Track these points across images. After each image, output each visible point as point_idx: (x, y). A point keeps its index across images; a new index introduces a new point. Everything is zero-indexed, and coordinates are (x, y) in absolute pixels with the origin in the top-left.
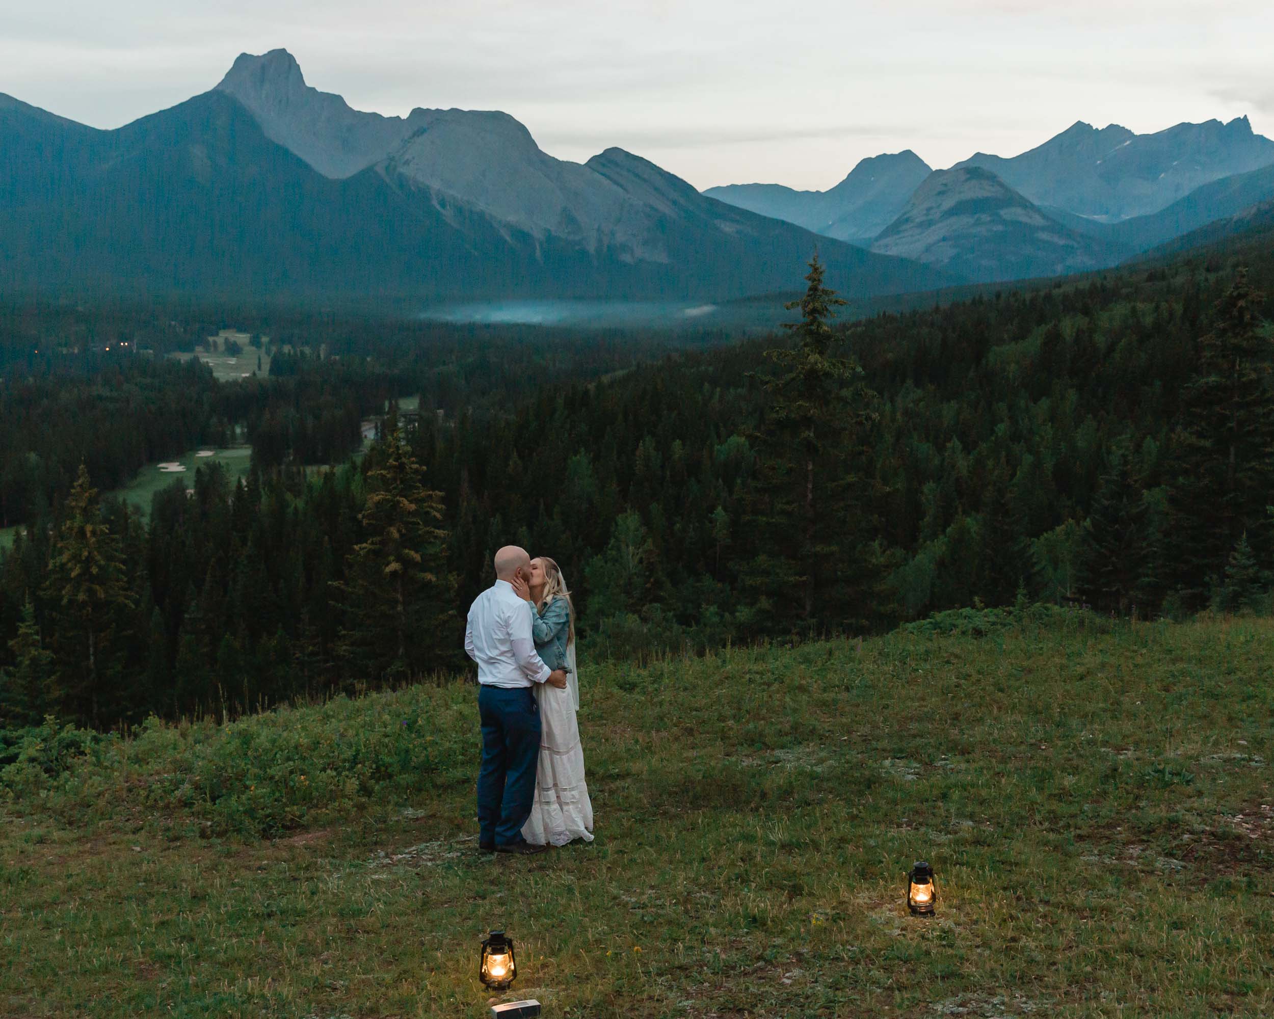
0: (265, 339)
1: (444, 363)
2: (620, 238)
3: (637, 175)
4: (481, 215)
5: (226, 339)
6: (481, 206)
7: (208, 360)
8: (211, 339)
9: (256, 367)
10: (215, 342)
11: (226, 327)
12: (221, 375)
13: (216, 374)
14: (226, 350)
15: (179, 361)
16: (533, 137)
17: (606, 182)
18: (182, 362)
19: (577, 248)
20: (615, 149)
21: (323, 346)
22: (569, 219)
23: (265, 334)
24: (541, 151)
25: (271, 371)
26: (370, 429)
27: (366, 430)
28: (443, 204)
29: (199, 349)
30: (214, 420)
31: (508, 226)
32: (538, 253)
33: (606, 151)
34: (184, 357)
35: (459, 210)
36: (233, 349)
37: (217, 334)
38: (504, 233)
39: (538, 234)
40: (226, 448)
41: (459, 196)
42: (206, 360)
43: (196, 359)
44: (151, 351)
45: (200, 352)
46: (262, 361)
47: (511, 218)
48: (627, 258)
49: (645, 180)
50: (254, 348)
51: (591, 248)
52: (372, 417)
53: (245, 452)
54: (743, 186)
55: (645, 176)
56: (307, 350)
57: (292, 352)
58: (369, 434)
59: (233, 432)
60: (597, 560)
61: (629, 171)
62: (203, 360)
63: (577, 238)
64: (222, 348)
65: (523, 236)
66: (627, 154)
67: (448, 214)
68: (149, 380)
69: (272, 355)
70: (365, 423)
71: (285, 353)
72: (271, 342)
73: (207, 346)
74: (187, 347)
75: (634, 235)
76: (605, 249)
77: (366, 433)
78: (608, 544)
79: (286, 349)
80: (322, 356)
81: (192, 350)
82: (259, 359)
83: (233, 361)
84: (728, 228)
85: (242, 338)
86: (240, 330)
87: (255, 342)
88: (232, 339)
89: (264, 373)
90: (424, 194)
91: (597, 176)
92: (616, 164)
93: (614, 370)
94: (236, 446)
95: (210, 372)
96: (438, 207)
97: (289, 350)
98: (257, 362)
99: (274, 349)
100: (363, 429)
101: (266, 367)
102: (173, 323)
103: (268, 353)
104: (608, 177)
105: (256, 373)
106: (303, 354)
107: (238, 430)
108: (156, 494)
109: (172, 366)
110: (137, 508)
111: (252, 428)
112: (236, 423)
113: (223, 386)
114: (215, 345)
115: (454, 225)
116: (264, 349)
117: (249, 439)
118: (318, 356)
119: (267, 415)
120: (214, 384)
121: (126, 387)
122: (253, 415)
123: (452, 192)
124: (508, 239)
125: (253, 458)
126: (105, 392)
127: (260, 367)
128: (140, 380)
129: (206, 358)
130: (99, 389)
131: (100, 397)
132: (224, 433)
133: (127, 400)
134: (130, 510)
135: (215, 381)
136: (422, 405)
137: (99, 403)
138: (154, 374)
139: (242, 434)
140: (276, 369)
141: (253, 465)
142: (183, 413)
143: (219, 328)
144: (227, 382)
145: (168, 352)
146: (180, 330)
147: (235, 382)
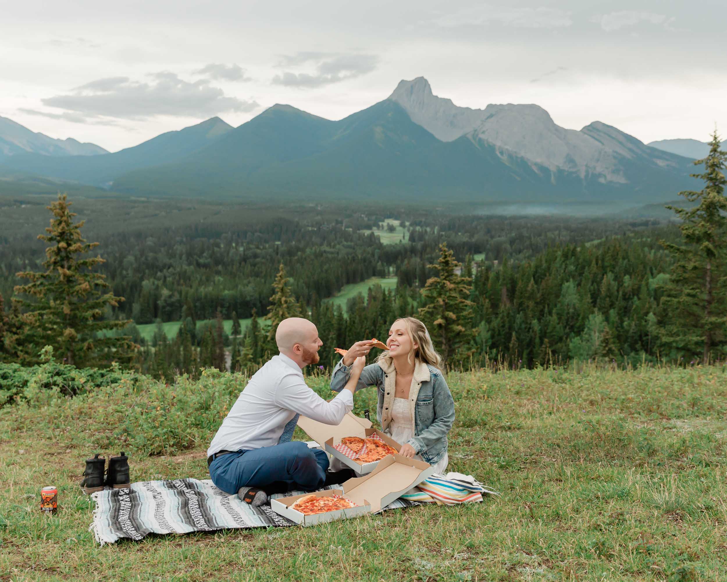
0: (407, 224)
1: (499, 236)
2: (598, 169)
3: (610, 136)
4: (522, 158)
5: (388, 224)
6: (522, 154)
7: (379, 234)
8: (380, 223)
9: (402, 238)
10: (382, 225)
11: (389, 217)
12: (384, 241)
13: (382, 241)
14: (388, 229)
15: (364, 235)
16: (551, 117)
17: (591, 140)
18: (366, 234)
19: (574, 175)
20: (597, 122)
21: (436, 227)
22: (570, 160)
23: (408, 221)
24: (555, 124)
25: (409, 240)
26: (458, 270)
28: (502, 153)
29: (374, 228)
30: (380, 263)
31: (536, 164)
32: (553, 178)
33: (592, 124)
34: (367, 232)
35: (510, 156)
36: (391, 229)
37: (383, 221)
38: (535, 169)
39: (553, 169)
40: (385, 278)
41: (510, 149)
43: (373, 234)
44: (351, 229)
45: (375, 230)
47: (539, 160)
48: (602, 180)
49: (613, 138)
50: (401, 228)
51: (582, 175)
53: (395, 280)
54: (671, 140)
55: (614, 136)
56: (428, 229)
57: (420, 231)
59: (389, 270)
61: (605, 133)
63: (574, 170)
64: (386, 228)
65: (544, 170)
66: (604, 125)
67: (504, 158)
68: (349, 243)
69: (410, 232)
71: (417, 231)
72: (411, 225)
73: (378, 227)
74: (369, 227)
75: (607, 168)
76: (590, 175)
78: (584, 331)
79: (418, 228)
80: (436, 232)
81: (371, 229)
82: (404, 234)
83: (390, 235)
84: (661, 163)
85: (396, 223)
86: (396, 219)
87: (402, 225)
88: (391, 224)
89: (406, 241)
90: (492, 148)
91: (586, 136)
92: (598, 130)
93: (592, 240)
94: (390, 277)
96: (499, 155)
98: (402, 235)
99: (411, 228)
101: (407, 237)
102: (362, 215)
103: (409, 230)
104: (593, 137)
105: (403, 240)
106: (426, 231)
107: (391, 269)
108: (349, 300)
109: (361, 237)
110: (339, 307)
111: (398, 268)
112: (390, 265)
113: (385, 247)
114: (383, 227)
115: (507, 164)
116: (406, 229)
117: (396, 274)
118: (434, 232)
119: (406, 261)
120: (380, 246)
121: (338, 246)
122: (399, 262)
123: (507, 147)
124: (536, 171)
125: (397, 283)
126: (328, 249)
127: (404, 237)
128: (345, 243)
129: (377, 233)
130: (325, 248)
131: (325, 252)
132: (384, 271)
133: (338, 253)
134: (335, 308)
135: (381, 244)
136: (487, 258)
137: (324, 254)
138: (351, 241)
139: (393, 271)
140: (412, 238)
141: (397, 286)
142: (364, 260)
143: (385, 218)
144: (387, 245)
145: (359, 230)
146: (366, 219)
147: (391, 245)
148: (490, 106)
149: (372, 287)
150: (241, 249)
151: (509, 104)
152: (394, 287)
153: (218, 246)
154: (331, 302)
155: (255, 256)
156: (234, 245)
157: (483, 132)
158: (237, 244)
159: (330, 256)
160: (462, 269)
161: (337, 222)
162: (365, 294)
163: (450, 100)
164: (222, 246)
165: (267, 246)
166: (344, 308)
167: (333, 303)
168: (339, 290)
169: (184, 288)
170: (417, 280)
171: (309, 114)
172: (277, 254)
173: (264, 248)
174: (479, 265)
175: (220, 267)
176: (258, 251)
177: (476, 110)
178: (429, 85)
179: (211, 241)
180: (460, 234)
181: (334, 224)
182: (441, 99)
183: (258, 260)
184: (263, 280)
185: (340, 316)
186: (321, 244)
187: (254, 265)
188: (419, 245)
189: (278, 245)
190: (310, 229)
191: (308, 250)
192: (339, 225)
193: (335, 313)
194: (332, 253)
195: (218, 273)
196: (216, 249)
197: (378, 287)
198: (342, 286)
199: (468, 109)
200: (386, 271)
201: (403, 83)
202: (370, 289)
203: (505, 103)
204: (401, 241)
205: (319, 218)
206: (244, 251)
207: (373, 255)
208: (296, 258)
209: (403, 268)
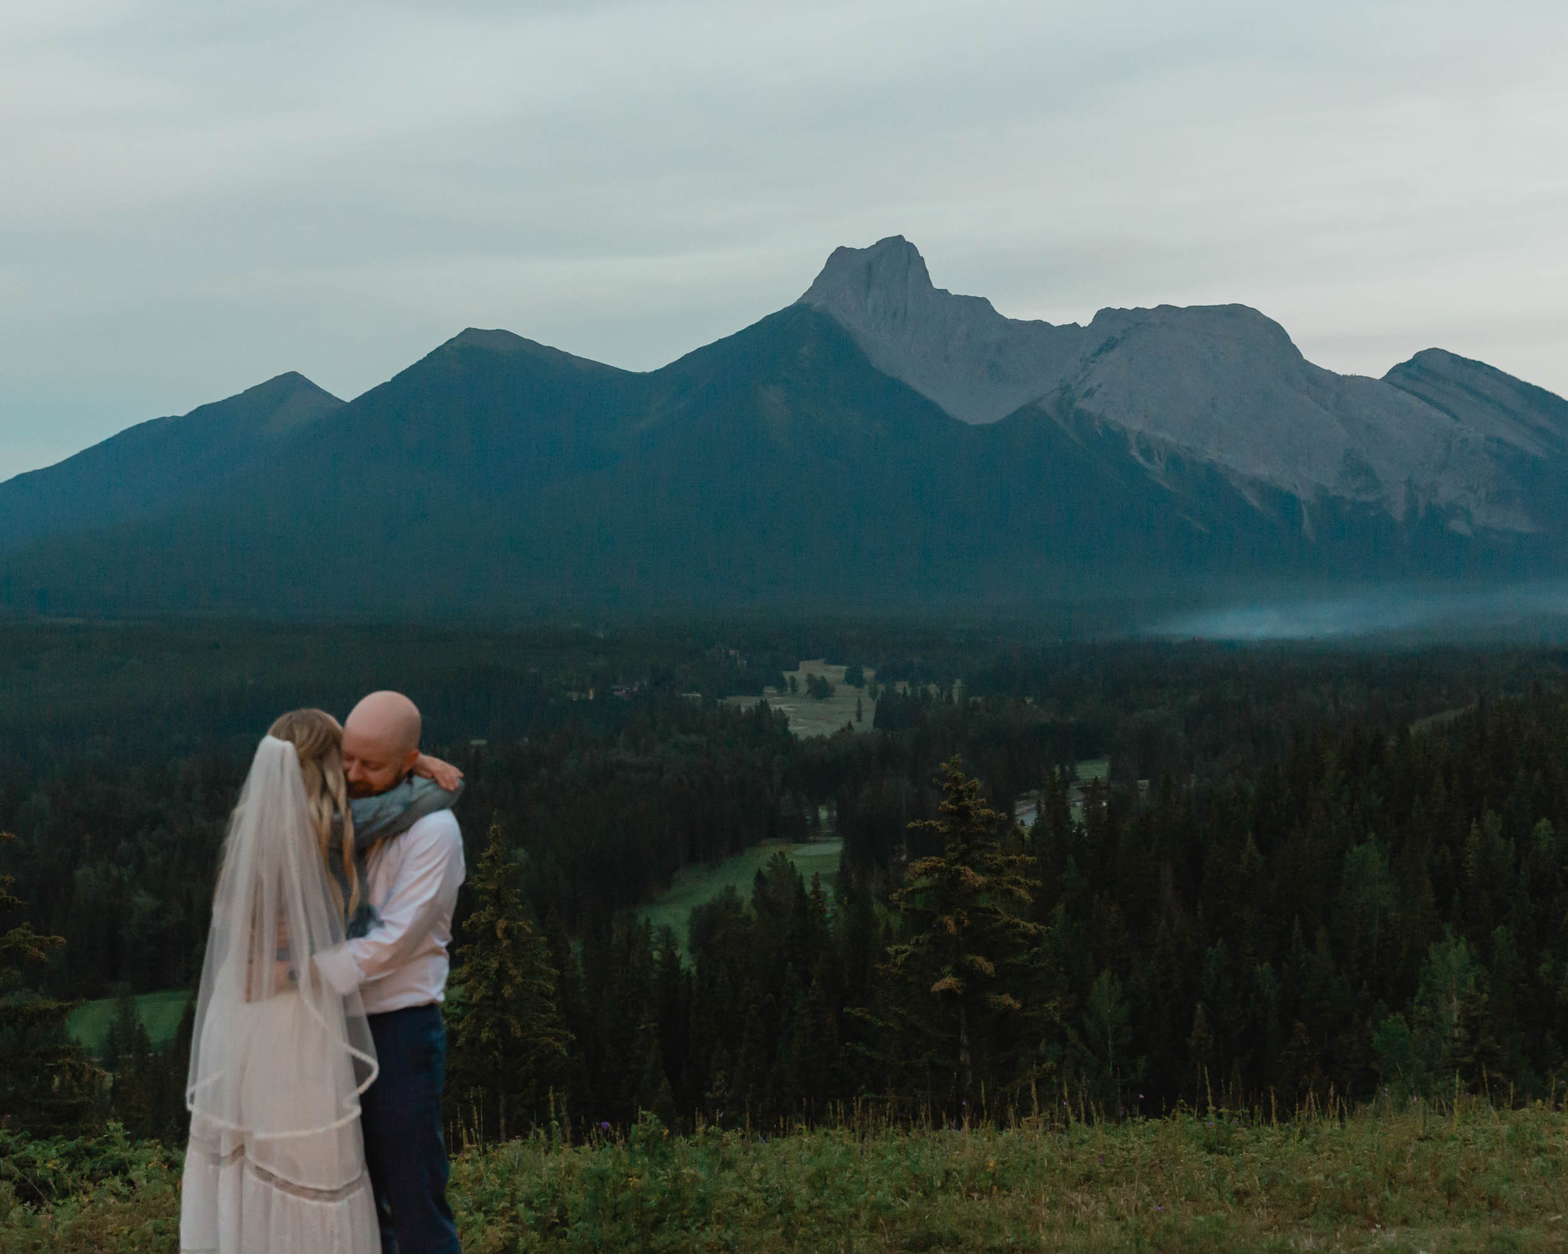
0: (869, 674)
1: (1151, 706)
2: (1446, 493)
3: (1473, 392)
4: (1211, 467)
5: (811, 679)
6: (1210, 453)
7: (784, 707)
8: (787, 675)
9: (853, 718)
10: (793, 679)
11: (812, 655)
12: (800, 729)
13: (793, 728)
14: (809, 692)
15: (738, 712)
16: (1294, 341)
17: (1419, 404)
18: (743, 710)
19: (1373, 513)
20: (1434, 352)
21: (958, 683)
22: (1358, 468)
23: (870, 666)
24: (1307, 362)
25: (876, 722)
26: (1029, 811)
27: (1023, 814)
28: (1147, 453)
29: (769, 690)
30: (788, 796)
31: (1253, 483)
32: (1307, 522)
33: (1419, 355)
34: (747, 703)
35: (1175, 462)
36: (820, 690)
37: (796, 668)
38: (1250, 496)
39: (1304, 495)
40: (805, 841)
41: (1173, 440)
42: (778, 707)
43: (764, 705)
44: (699, 695)
45: (772, 695)
46: (863, 709)
47: (1262, 471)
48: (1459, 525)
49: (1486, 399)
50: (852, 688)
51: (1398, 513)
52: (1034, 792)
53: (835, 848)
55: (1487, 392)
56: (933, 689)
57: (909, 693)
58: (1027, 817)
59: (816, 818)
60: (1394, 1021)
61: (1458, 385)
62: (774, 707)
63: (1371, 498)
64: (803, 688)
65: (1281, 499)
66: (1455, 358)
67: (1157, 469)
68: (693, 738)
69: (879, 696)
70: (1018, 803)
71: (899, 694)
72: (876, 677)
73: (781, 685)
74: (755, 689)
75: (1471, 489)
76: (1421, 514)
77: (1024, 818)
78: (1414, 994)
79: (900, 687)
80: (956, 698)
81: (757, 691)
82: (860, 704)
83: (819, 706)
85: (834, 673)
86: (834, 660)
87: (854, 678)
88: (818, 675)
89: (866, 725)
90: (1117, 439)
91: (1401, 395)
92: (1436, 375)
94: (818, 838)
95: (785, 724)
96: (1141, 460)
97: (905, 689)
98: (855, 709)
99: (882, 687)
100: (1017, 812)
101: (869, 717)
102: (732, 652)
103: (873, 694)
104: (1422, 397)
105: (854, 724)
106: (926, 694)
107: (823, 814)
108: (696, 912)
109: (728, 717)
110: (667, 934)
111: (843, 811)
112: (821, 803)
113: (803, 746)
114: (794, 684)
115: (1167, 486)
116: (866, 687)
117: (840, 828)
118: (950, 696)
119: (867, 788)
120: (789, 742)
121: (659, 748)
122: (846, 791)
123: (1161, 435)
124: (1255, 503)
125: (844, 856)
126: (630, 757)
127: (859, 714)
128: (680, 737)
129: (779, 704)
130: (621, 753)
131: (621, 765)
132: (802, 820)
133: (660, 769)
134: (655, 936)
135: (791, 738)
136: (1114, 773)
137: (618, 774)
138: (700, 730)
139: (830, 817)
140: (884, 717)
141: (843, 867)
142: (741, 788)
143: (801, 658)
144: (809, 739)
145: (722, 696)
146: (742, 663)
147: (821, 740)
148: (1105, 316)
149: (766, 869)
151: (1166, 311)
152: (836, 868)
154: (642, 920)
157: (1090, 393)
159: (635, 777)
160: (1038, 809)
162: (745, 891)
163: (984, 302)
165: (447, 751)
166: (683, 935)
167: (648, 920)
168: (668, 883)
170: (904, 847)
171: (567, 355)
172: (479, 776)
174: (1091, 795)
177: (1063, 328)
178: (922, 259)
180: (1029, 701)
181: (646, 681)
182: (958, 297)
185: (671, 960)
186: (610, 743)
188: (906, 738)
189: (480, 751)
190: (575, 696)
191: (570, 764)
193: (656, 955)
194: (642, 769)
197: (783, 869)
199: (1040, 326)
200: (809, 819)
201: (841, 256)
202: (760, 877)
203: (1151, 305)
204: (850, 726)
205: (601, 664)
207: (767, 772)
208: (534, 786)
209: (861, 808)
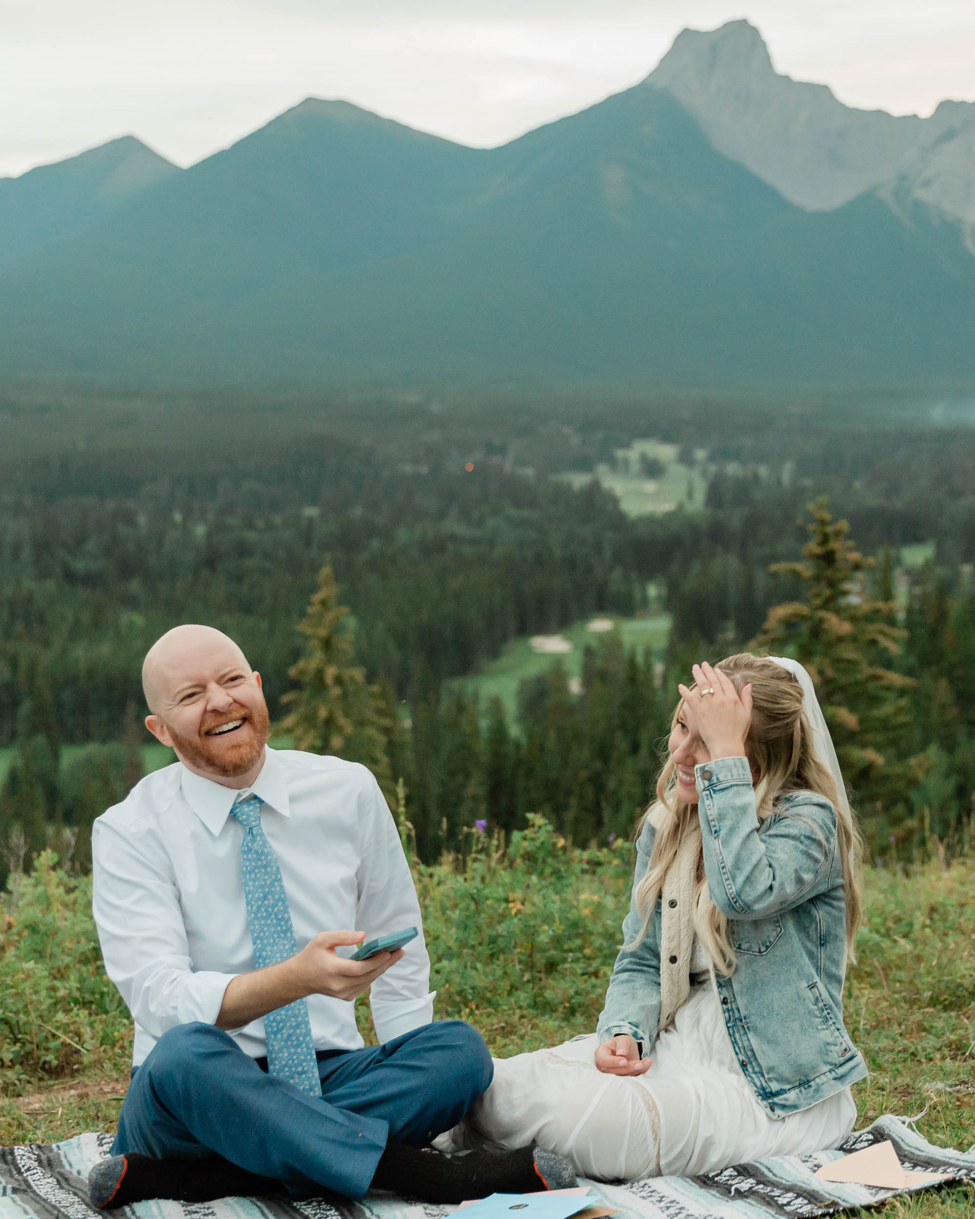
0: (702, 452)
5: (643, 455)
7: (615, 485)
8: (620, 453)
10: (626, 459)
11: (645, 435)
12: (632, 508)
13: (623, 506)
14: (641, 470)
15: (569, 486)
18: (575, 487)
21: (788, 465)
23: (701, 446)
25: (708, 501)
29: (601, 468)
30: (617, 573)
34: (579, 481)
36: (652, 470)
37: (629, 446)
40: (633, 617)
42: (610, 485)
43: (596, 484)
44: (531, 471)
45: (603, 472)
46: (695, 487)
50: (683, 468)
53: (659, 625)
56: (763, 470)
57: (740, 474)
59: (645, 593)
62: (607, 485)
64: (636, 467)
68: (525, 513)
69: (710, 478)
71: (729, 476)
72: (711, 458)
73: (613, 463)
74: (585, 464)
79: (732, 468)
80: (786, 479)
81: (591, 470)
82: (691, 484)
83: (650, 486)
85: (665, 452)
86: (667, 438)
87: (685, 459)
88: (651, 454)
89: (697, 504)
94: (648, 615)
95: (615, 501)
97: (736, 471)
98: (687, 488)
99: (712, 468)
101: (700, 496)
102: (566, 430)
103: (704, 474)
105: (686, 505)
106: (755, 475)
107: (652, 590)
108: (524, 683)
109: (561, 494)
110: (496, 704)
111: (673, 588)
112: (650, 579)
113: (634, 524)
114: (626, 462)
116: (697, 467)
117: (670, 603)
118: (780, 480)
119: (696, 567)
120: (620, 521)
121: (491, 522)
122: (675, 568)
125: (671, 633)
126: (462, 530)
127: (690, 494)
128: (513, 512)
129: (608, 482)
130: (453, 526)
131: (453, 538)
132: (630, 596)
133: (491, 543)
134: (483, 705)
135: (621, 517)
136: (939, 558)
137: (451, 547)
138: (532, 504)
139: (658, 596)
140: (715, 497)
141: (671, 641)
142: (571, 563)
143: (633, 437)
144: (640, 518)
145: (555, 472)
146: (576, 440)
147: (651, 520)
148: (946, 107)
149: (594, 643)
150: (200, 530)
152: (661, 643)
153: (129, 519)
154: (470, 689)
155: (243, 550)
156: (178, 517)
157: (927, 183)
158: (187, 516)
159: (468, 550)
161: (490, 449)
162: (572, 662)
163: (825, 88)
164: (142, 520)
165: (278, 520)
166: (511, 707)
167: (476, 692)
168: (495, 654)
169: (26, 649)
172: (308, 543)
173: (270, 527)
174: (916, 577)
175: (135, 586)
176: (251, 536)
177: (903, 118)
178: (764, 45)
179: (111, 505)
181: (479, 455)
182: (797, 83)
183: (250, 563)
184: (264, 625)
185: (499, 731)
186: (442, 515)
187: (239, 578)
188: (735, 519)
189: (310, 520)
190: (408, 469)
191: (402, 535)
192: (495, 460)
193: (484, 724)
194: (474, 542)
195: (131, 602)
196: (123, 530)
197: (614, 643)
198: (504, 639)
199: (879, 114)
200: (637, 596)
201: (687, 37)
202: (588, 652)
204: (680, 507)
205: (435, 437)
206: (209, 535)
207: (598, 548)
208: (364, 556)
209: (689, 585)
